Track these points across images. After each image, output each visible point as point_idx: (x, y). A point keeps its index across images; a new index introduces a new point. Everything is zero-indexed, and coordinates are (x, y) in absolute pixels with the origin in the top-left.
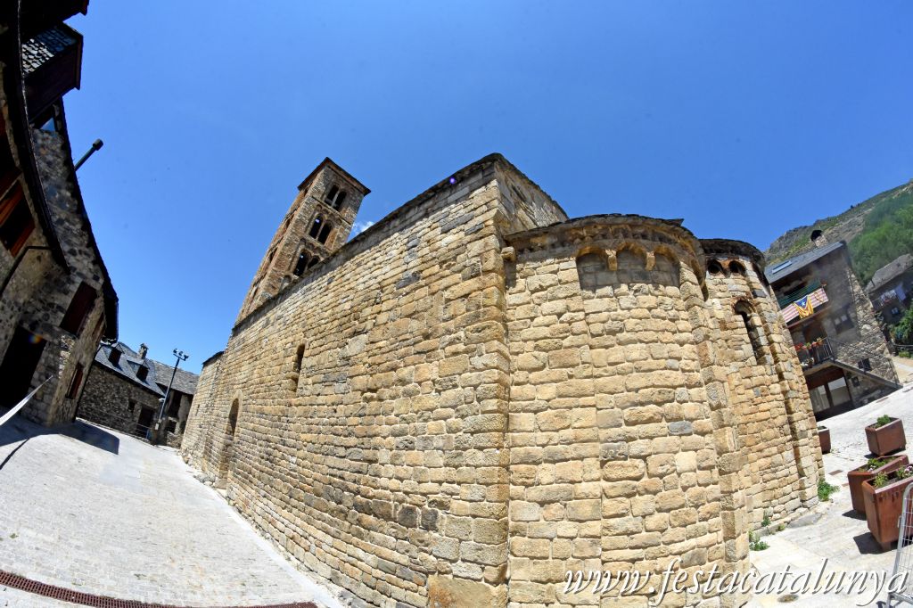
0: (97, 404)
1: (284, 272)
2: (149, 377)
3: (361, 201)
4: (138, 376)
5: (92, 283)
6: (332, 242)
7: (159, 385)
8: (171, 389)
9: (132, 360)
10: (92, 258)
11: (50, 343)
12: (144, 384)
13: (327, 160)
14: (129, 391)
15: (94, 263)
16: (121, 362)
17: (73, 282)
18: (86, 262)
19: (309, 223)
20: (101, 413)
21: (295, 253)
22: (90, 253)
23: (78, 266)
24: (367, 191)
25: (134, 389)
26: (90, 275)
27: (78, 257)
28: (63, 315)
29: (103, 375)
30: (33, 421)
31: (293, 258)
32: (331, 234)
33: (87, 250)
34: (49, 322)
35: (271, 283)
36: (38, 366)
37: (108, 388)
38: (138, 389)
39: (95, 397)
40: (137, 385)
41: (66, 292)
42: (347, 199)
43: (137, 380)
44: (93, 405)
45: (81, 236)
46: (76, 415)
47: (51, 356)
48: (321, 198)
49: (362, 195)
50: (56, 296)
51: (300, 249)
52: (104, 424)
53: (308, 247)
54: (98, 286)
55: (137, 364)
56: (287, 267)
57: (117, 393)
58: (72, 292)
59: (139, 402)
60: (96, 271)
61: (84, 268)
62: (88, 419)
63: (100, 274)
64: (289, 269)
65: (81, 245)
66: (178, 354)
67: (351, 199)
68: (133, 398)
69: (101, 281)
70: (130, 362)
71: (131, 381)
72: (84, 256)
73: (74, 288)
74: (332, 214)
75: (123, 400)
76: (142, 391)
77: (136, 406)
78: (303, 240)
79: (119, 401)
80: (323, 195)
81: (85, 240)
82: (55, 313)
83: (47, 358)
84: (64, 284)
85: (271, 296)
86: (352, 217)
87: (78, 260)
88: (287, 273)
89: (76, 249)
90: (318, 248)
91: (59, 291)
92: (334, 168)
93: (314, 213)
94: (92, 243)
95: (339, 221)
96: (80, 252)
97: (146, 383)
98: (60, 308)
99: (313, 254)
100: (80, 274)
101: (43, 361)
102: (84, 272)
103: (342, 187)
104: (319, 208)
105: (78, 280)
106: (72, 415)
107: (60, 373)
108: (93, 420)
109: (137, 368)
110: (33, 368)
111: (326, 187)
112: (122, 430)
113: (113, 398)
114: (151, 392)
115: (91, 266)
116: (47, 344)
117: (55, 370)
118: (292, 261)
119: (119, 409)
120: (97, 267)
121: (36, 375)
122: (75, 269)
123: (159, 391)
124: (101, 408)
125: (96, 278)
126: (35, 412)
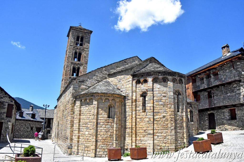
0: (18, 132)
1: (68, 77)
2: (36, 117)
3: (90, 37)
4: (32, 118)
5: (11, 103)
6: (83, 59)
7: (41, 118)
8: (46, 118)
9: (28, 113)
10: (8, 97)
11: (4, 122)
12: (35, 120)
13: (71, 27)
14: (30, 124)
15: (9, 98)
16: (24, 115)
17: (5, 105)
18: (7, 99)
19: (72, 56)
20: (21, 135)
21: (71, 69)
22: (7, 96)
23: (5, 100)
24: (91, 32)
25: (31, 123)
26: (10, 101)
27: (4, 98)
28: (6, 114)
29: (18, 122)
30: (4, 142)
31: (70, 71)
32: (82, 56)
33: (5, 96)
34: (2, 117)
35: (65, 82)
36: (3, 129)
37: (21, 125)
38: (33, 122)
39: (17, 130)
40: (32, 121)
41: (4, 108)
42: (84, 39)
43: (32, 119)
44: (17, 133)
45: (2, 93)
46: (13, 138)
47: (6, 125)
48: (74, 44)
49: (90, 34)
50: (2, 110)
51: (72, 67)
52: (22, 138)
53: (74, 65)
54: (13, 103)
55: (30, 114)
56: (69, 75)
57: (25, 126)
58: (6, 107)
59: (34, 126)
60: (11, 100)
61: (7, 100)
62: (17, 138)
63: (12, 100)
64: (70, 75)
65: (3, 95)
66: (45, 106)
67: (86, 38)
68: (31, 126)
69: (14, 102)
70: (27, 114)
71: (30, 121)
72: (6, 97)
73: (6, 106)
74: (80, 49)
75: (28, 128)
76: (34, 123)
77: (33, 128)
78: (72, 63)
79: (26, 129)
80: (74, 43)
81: (3, 93)
82: (3, 114)
83: (5, 126)
84: (3, 107)
85: (66, 86)
86: (88, 46)
87: (4, 99)
88: (70, 77)
89: (2, 96)
90: (78, 64)
91: (2, 109)
92: (75, 29)
93: (73, 51)
94: (6, 93)
95: (83, 50)
96: (4, 97)
97: (36, 119)
98: (4, 113)
99: (77, 67)
100: (6, 102)
101: (3, 127)
102: (7, 101)
103: (81, 35)
104: (74, 48)
105: (7, 104)
106: (12, 138)
107: (10, 128)
108: (18, 138)
109: (31, 115)
110: (1, 130)
111: (74, 39)
112: (30, 138)
113: (24, 128)
114: (38, 122)
115: (9, 99)
116: (4, 123)
117: (8, 128)
118: (70, 72)
119: (27, 131)
120: (11, 99)
121: (2, 131)
122: (4, 102)
123: (41, 120)
124: (20, 133)
125: (12, 101)
126: (4, 140)
